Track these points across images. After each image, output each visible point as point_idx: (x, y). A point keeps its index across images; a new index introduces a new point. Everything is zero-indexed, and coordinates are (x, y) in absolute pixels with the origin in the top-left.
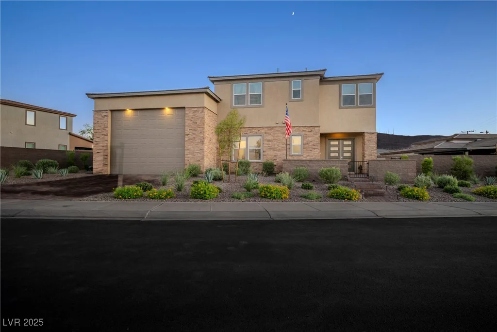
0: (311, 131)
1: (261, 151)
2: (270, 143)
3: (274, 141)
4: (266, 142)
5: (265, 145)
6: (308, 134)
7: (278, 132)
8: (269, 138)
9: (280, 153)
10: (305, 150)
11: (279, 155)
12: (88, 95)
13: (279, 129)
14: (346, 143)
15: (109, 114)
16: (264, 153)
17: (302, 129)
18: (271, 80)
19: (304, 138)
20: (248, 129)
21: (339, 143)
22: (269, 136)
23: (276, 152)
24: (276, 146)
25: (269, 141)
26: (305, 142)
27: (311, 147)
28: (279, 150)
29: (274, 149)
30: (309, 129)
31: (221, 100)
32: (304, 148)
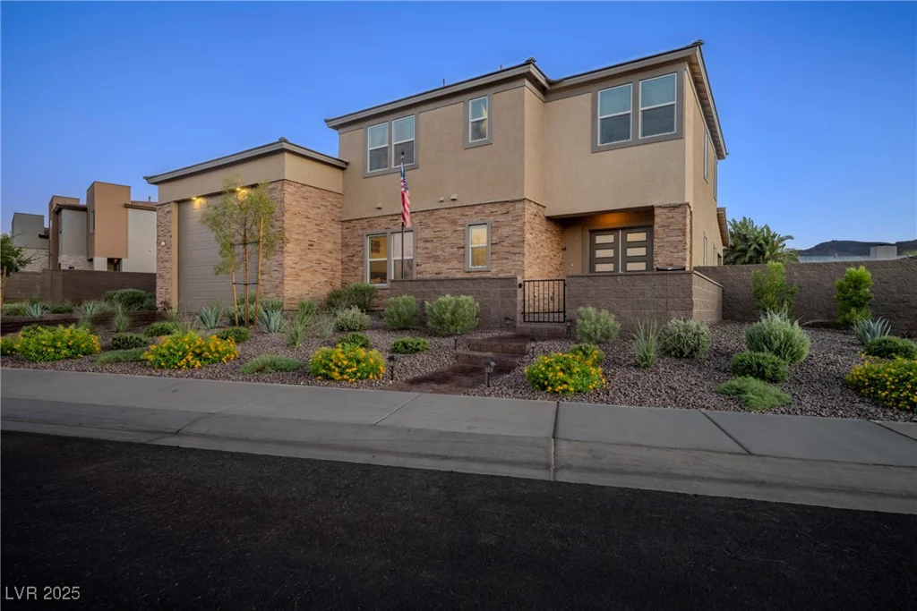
0: (507, 213)
1: (415, 264)
2: (429, 245)
3: (435, 240)
4: (421, 244)
5: (419, 251)
6: (502, 219)
7: (441, 221)
8: (427, 234)
9: (446, 266)
10: (494, 257)
11: (445, 270)
12: (147, 179)
13: (445, 213)
14: (631, 237)
15: (174, 208)
16: (418, 268)
17: (488, 210)
18: (431, 106)
19: (493, 229)
20: (390, 218)
21: (616, 239)
22: (427, 231)
23: (439, 265)
24: (439, 253)
25: (426, 241)
26: (495, 239)
27: (507, 249)
28: (445, 261)
29: (436, 259)
30: (503, 209)
31: (347, 164)
32: (492, 254)
